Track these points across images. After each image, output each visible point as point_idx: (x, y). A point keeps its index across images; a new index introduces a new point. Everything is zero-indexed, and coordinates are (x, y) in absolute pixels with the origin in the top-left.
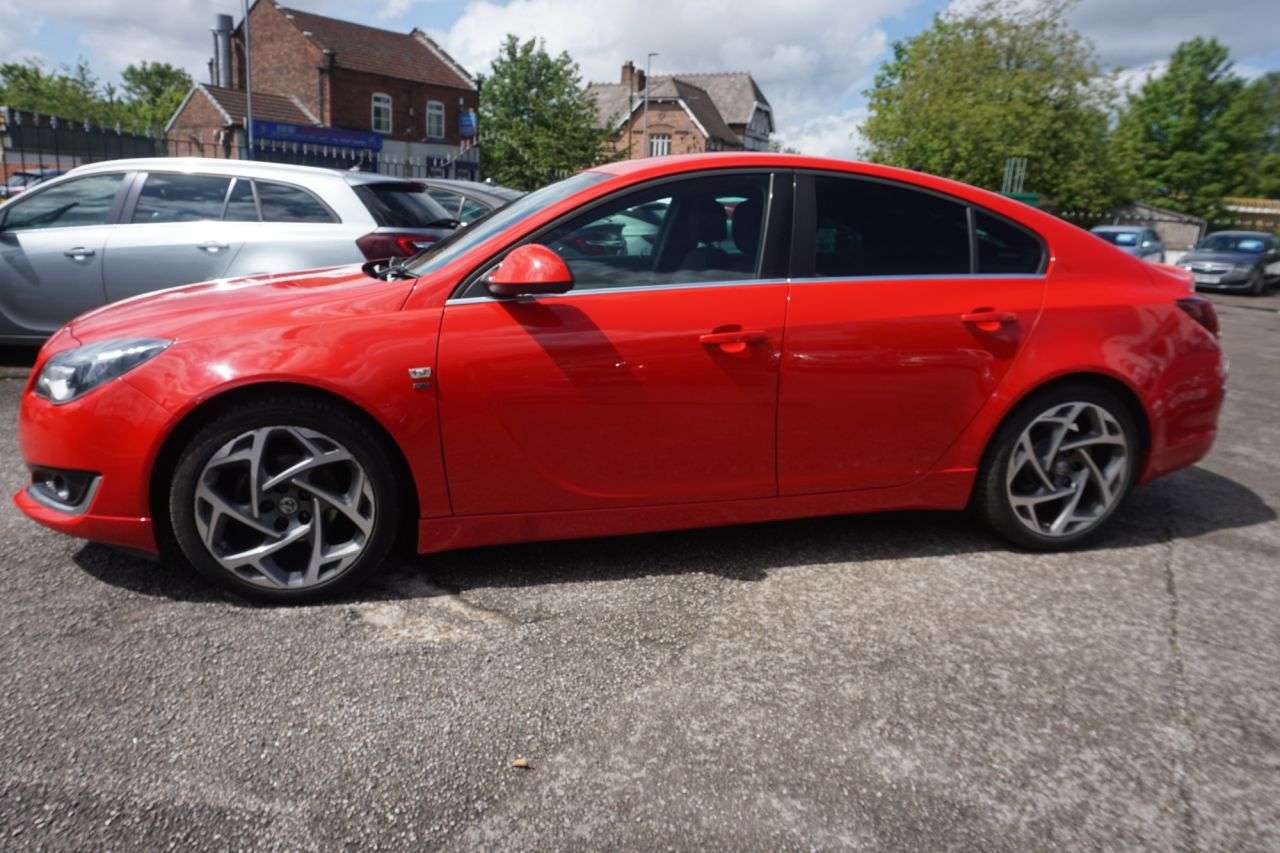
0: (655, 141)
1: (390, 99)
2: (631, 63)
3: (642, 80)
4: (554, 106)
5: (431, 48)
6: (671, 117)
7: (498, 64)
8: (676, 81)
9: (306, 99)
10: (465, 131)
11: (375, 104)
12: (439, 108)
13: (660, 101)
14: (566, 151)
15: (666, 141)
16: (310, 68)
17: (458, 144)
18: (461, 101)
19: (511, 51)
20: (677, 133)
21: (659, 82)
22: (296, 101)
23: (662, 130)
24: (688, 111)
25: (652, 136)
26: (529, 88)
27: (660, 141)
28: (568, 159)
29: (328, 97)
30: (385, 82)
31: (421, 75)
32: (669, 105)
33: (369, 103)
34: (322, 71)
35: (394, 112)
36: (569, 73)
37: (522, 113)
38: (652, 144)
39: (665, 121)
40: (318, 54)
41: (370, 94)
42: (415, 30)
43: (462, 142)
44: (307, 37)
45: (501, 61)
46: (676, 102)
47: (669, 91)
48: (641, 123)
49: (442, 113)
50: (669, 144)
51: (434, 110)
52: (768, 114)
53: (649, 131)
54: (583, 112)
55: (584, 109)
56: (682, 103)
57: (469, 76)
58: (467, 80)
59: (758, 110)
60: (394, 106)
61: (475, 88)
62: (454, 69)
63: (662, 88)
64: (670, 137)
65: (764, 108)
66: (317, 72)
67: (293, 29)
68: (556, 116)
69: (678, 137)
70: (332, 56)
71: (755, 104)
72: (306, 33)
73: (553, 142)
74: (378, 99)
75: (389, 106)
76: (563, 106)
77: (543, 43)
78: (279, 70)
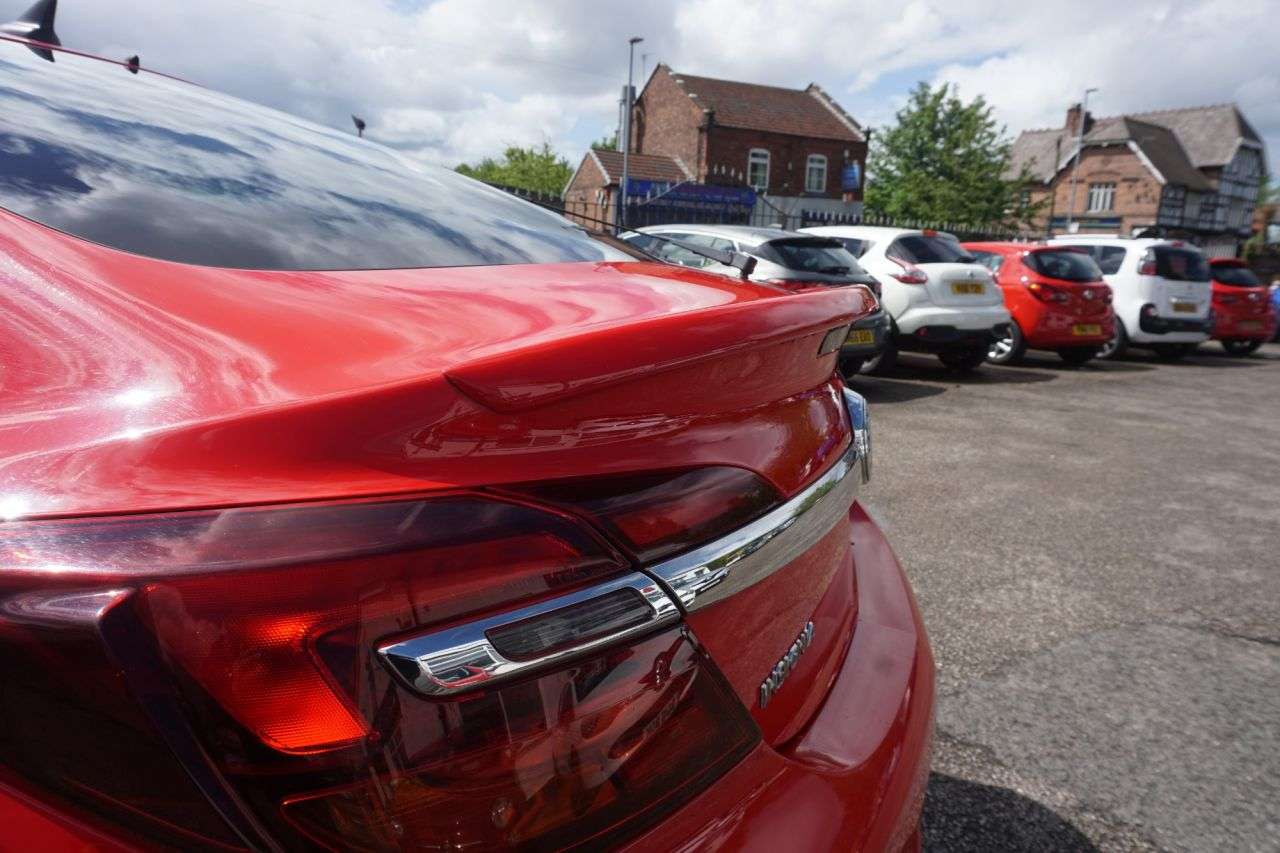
0: (1095, 191)
1: (769, 154)
2: (1079, 106)
3: (1089, 123)
4: (960, 156)
5: (824, 102)
6: (1117, 163)
7: (904, 114)
8: (1128, 121)
9: (686, 158)
10: (847, 184)
11: (752, 160)
12: (821, 161)
13: (1105, 144)
14: (967, 203)
15: (1109, 190)
16: (692, 128)
17: (840, 198)
18: (847, 154)
19: (920, 100)
20: (1125, 180)
21: (1107, 123)
22: (678, 161)
23: (1105, 178)
24: (1141, 154)
25: (1092, 185)
26: (935, 136)
27: (1102, 191)
28: (970, 212)
29: (704, 155)
30: (764, 138)
31: (807, 129)
32: (1118, 148)
33: (746, 160)
34: (701, 130)
35: (771, 167)
36: (983, 118)
37: (927, 165)
38: (1091, 196)
39: (1111, 166)
40: (699, 113)
41: (748, 150)
42: (811, 86)
43: (845, 196)
44: (693, 99)
45: (909, 112)
46: (1125, 146)
47: (1120, 133)
48: (1079, 171)
49: (824, 166)
50: (1113, 194)
51: (816, 165)
52: (1258, 153)
53: (1089, 180)
54: (994, 160)
55: (994, 156)
56: (1133, 146)
57: (858, 127)
58: (856, 131)
59: (1243, 148)
60: (772, 161)
61: (864, 139)
62: (845, 121)
63: (1108, 130)
64: (1114, 185)
65: (1252, 144)
66: (696, 132)
67: (682, 93)
68: (963, 165)
69: (1126, 184)
70: (711, 115)
71: (1239, 141)
72: (691, 95)
73: (953, 194)
74: (754, 155)
75: (767, 162)
76: (971, 153)
77: (956, 88)
78: (667, 133)
